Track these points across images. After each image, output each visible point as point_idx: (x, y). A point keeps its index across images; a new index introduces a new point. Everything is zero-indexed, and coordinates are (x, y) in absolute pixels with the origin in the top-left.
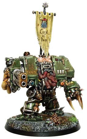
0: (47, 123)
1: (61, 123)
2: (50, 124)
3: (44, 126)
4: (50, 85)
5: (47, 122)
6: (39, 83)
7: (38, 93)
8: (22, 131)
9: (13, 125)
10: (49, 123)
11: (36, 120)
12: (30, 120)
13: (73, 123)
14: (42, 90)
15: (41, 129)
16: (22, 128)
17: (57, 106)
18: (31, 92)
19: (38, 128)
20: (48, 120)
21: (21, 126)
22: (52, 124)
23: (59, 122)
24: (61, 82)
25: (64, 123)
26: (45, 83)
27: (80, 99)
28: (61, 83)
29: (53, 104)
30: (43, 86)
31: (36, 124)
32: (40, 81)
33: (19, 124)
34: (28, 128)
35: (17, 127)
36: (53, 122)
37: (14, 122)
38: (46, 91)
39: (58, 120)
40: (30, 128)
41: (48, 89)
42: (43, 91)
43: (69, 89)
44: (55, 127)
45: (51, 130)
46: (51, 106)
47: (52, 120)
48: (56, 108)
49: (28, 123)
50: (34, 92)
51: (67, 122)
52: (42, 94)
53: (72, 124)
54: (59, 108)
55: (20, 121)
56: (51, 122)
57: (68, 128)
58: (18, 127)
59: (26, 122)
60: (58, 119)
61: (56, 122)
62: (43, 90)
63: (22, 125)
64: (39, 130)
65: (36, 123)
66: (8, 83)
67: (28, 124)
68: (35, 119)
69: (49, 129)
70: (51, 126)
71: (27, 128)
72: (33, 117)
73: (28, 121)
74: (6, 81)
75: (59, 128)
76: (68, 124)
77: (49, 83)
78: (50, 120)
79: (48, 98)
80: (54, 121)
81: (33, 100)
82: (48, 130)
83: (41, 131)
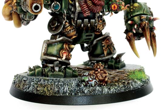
0: (84, 81)
1: (112, 82)
2: (89, 82)
3: (78, 85)
4: (89, 10)
5: (83, 78)
6: (70, 7)
7: (67, 24)
8: (37, 95)
9: (22, 84)
10: (87, 80)
11: (63, 74)
12: (51, 75)
13: (135, 82)
14: (76, 19)
15: (71, 91)
16: (37, 90)
17: (110, 51)
18: (55, 24)
19: (66, 89)
20: (85, 74)
21: (36, 86)
22: (93, 83)
23: (106, 79)
24: (113, 4)
25: (118, 81)
26: (80, 6)
27: (148, 37)
28: (113, 6)
29: (103, 47)
30: (77, 11)
31: (63, 82)
32: (71, 2)
33: (32, 83)
34: (48, 90)
35: (28, 89)
36: (95, 79)
37: (24, 79)
38: (83, 21)
39: (104, 75)
40: (51, 89)
41: (86, 18)
42: (77, 21)
43: (130, 18)
44: (98, 88)
45: (90, 92)
46: (98, 51)
47: (93, 76)
48: (108, 54)
49: (48, 80)
50: (61, 23)
51: (124, 80)
52: (76, 26)
53: (133, 83)
54: (114, 54)
55: (34, 77)
56: (90, 79)
57: (123, 91)
58: (31, 88)
59: (44, 78)
60: (105, 73)
61: (101, 78)
62: (78, 19)
63: (36, 84)
64: (67, 92)
65: (62, 79)
66: (13, 7)
67: (48, 83)
68: (61, 73)
69: (86, 92)
70: (92, 86)
71: (45, 89)
72: (57, 69)
73: (48, 77)
74: (10, 4)
75: (106, 90)
76: (124, 83)
77: (88, 7)
78: (90, 75)
79: (91, 35)
80: (97, 76)
81: (59, 37)
82: (84, 92)
83: (72, 94)
